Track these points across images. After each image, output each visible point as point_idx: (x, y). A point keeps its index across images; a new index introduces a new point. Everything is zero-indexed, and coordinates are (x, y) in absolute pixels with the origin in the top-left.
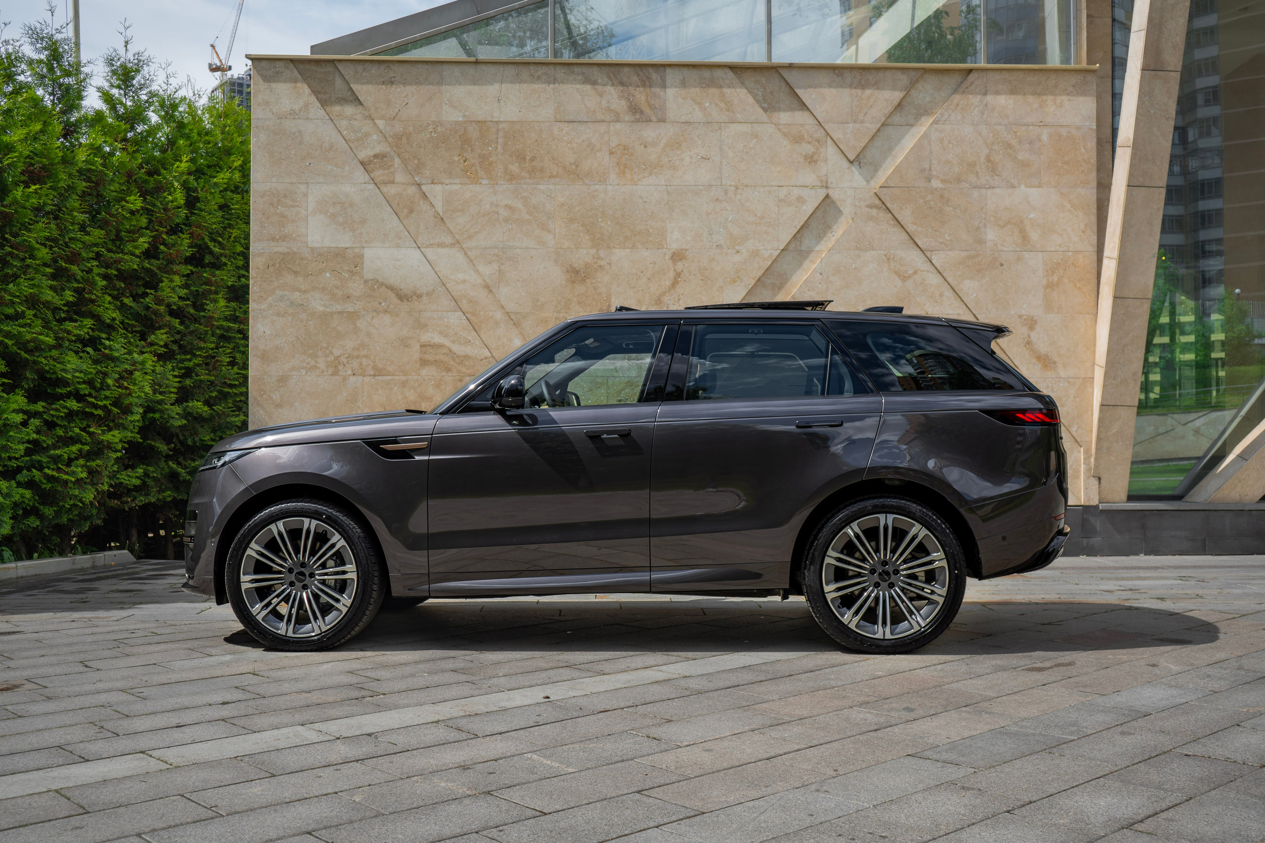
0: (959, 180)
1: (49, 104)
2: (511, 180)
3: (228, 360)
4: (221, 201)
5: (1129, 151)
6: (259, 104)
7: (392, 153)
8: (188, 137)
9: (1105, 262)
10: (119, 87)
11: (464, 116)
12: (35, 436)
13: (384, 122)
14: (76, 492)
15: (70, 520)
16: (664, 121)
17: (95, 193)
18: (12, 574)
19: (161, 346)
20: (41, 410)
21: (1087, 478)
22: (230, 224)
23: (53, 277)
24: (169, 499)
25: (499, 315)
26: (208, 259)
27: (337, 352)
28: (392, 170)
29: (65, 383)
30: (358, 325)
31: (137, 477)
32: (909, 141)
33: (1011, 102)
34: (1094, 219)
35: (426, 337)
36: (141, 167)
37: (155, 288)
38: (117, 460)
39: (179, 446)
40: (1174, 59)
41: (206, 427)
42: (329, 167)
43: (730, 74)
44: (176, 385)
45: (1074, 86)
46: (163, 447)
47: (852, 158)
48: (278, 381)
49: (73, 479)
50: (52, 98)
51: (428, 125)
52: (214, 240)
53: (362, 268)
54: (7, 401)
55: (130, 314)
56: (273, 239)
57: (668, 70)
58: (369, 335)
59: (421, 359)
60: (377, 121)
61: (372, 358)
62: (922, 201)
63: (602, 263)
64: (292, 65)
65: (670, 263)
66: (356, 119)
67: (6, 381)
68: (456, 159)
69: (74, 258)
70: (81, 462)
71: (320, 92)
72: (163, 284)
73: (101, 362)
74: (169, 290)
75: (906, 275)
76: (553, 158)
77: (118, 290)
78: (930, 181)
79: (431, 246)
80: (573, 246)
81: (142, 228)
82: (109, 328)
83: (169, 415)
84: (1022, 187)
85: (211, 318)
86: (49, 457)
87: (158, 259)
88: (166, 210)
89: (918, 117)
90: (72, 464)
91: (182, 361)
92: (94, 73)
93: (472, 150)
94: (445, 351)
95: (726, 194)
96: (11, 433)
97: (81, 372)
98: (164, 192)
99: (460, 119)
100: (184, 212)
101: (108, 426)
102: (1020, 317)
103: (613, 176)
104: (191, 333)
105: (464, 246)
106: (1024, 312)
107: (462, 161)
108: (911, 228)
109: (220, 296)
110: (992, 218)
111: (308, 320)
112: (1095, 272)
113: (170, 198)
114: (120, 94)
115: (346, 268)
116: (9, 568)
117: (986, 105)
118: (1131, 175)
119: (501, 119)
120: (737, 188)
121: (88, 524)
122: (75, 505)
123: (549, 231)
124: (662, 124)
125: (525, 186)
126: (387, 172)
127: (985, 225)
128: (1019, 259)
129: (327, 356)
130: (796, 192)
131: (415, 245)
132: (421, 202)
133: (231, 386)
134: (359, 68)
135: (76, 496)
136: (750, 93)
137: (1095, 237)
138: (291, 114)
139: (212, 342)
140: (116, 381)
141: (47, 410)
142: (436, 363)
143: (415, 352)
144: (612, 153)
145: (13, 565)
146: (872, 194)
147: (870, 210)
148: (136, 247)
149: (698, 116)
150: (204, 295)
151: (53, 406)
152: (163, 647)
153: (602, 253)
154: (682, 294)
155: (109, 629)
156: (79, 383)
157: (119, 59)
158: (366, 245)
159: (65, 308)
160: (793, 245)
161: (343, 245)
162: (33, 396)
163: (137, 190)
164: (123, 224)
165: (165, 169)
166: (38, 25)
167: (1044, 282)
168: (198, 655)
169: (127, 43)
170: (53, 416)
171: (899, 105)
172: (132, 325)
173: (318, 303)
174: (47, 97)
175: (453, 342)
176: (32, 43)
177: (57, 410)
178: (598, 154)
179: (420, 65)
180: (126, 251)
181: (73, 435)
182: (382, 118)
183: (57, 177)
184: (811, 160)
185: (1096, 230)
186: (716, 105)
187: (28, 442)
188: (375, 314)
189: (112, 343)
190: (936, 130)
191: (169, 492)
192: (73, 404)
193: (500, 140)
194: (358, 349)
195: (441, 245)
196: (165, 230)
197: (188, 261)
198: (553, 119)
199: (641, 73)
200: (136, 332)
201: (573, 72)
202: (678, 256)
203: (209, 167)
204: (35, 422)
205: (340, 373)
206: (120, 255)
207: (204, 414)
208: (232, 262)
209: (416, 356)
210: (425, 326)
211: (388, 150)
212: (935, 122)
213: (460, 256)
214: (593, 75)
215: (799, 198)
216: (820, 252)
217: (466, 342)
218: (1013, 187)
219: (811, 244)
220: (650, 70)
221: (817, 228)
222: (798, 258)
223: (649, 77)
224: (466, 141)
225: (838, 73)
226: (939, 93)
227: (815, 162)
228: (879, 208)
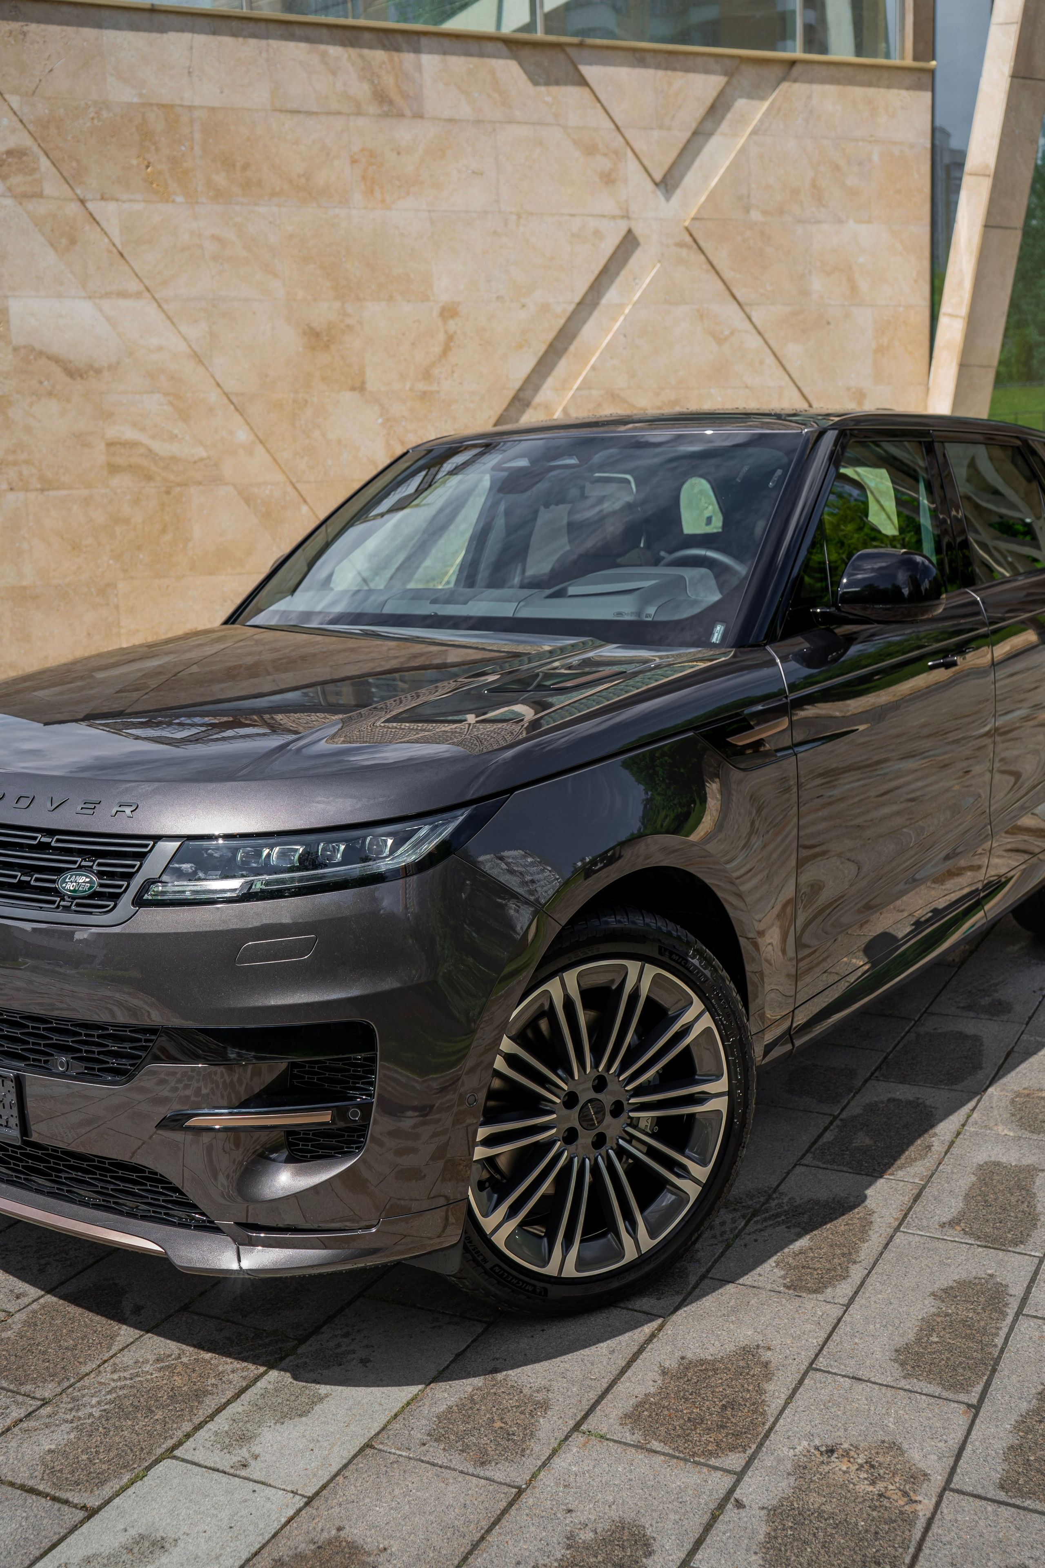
0: (781, 212)
2: (217, 197)
5: (986, 184)
7: (36, 149)
9: (943, 321)
11: (141, 95)
13: (19, 99)
16: (421, 117)
25: (214, 396)
28: (37, 176)
30: (10, 415)
32: (724, 156)
33: (839, 107)
34: (927, 264)
35: (113, 432)
43: (505, 51)
45: (907, 89)
47: (658, 178)
51: (87, 106)
53: (8, 329)
57: (424, 41)
58: (28, 429)
59: (109, 464)
60: (7, 97)
61: (36, 464)
62: (740, 238)
63: (350, 321)
65: (439, 322)
68: (134, 162)
75: (722, 336)
76: (274, 167)
78: (747, 210)
79: (107, 295)
80: (310, 297)
84: (851, 222)
89: (733, 123)
93: (157, 149)
94: (142, 451)
95: (506, 224)
99: (135, 100)
102: (848, 389)
103: (358, 197)
105: (157, 296)
106: (851, 383)
107: (143, 166)
108: (728, 274)
110: (819, 264)
112: (926, 332)
117: (812, 111)
118: (991, 214)
119: (196, 103)
120: (519, 217)
123: (275, 275)
124: (420, 121)
125: (237, 208)
126: (30, 178)
127: (810, 272)
128: (847, 315)
130: (592, 223)
131: (85, 294)
132: (87, 228)
136: (531, 79)
137: (928, 288)
142: (131, 468)
143: (99, 454)
144: (354, 161)
146: (682, 228)
147: (681, 250)
149: (465, 110)
153: (349, 308)
154: (457, 365)
158: (10, 293)
167: (874, 345)
171: (713, 106)
175: (153, 437)
178: (336, 162)
179: (65, 8)
182: (15, 91)
184: (609, 179)
185: (928, 279)
186: (488, 95)
188: (34, 398)
193: (198, 136)
194: (14, 452)
195: (123, 294)
198: (269, 107)
199: (387, 43)
201: (293, 36)
202: (449, 312)
209: (102, 459)
210: (110, 414)
211: (29, 143)
212: (754, 132)
213: (152, 310)
214: (321, 42)
215: (597, 233)
216: (622, 306)
217: (173, 438)
218: (841, 222)
219: (612, 296)
220: (400, 38)
221: (617, 274)
222: (596, 314)
223: (398, 49)
224: (146, 135)
225: (639, 58)
226: (757, 93)
227: (613, 182)
228: (689, 248)
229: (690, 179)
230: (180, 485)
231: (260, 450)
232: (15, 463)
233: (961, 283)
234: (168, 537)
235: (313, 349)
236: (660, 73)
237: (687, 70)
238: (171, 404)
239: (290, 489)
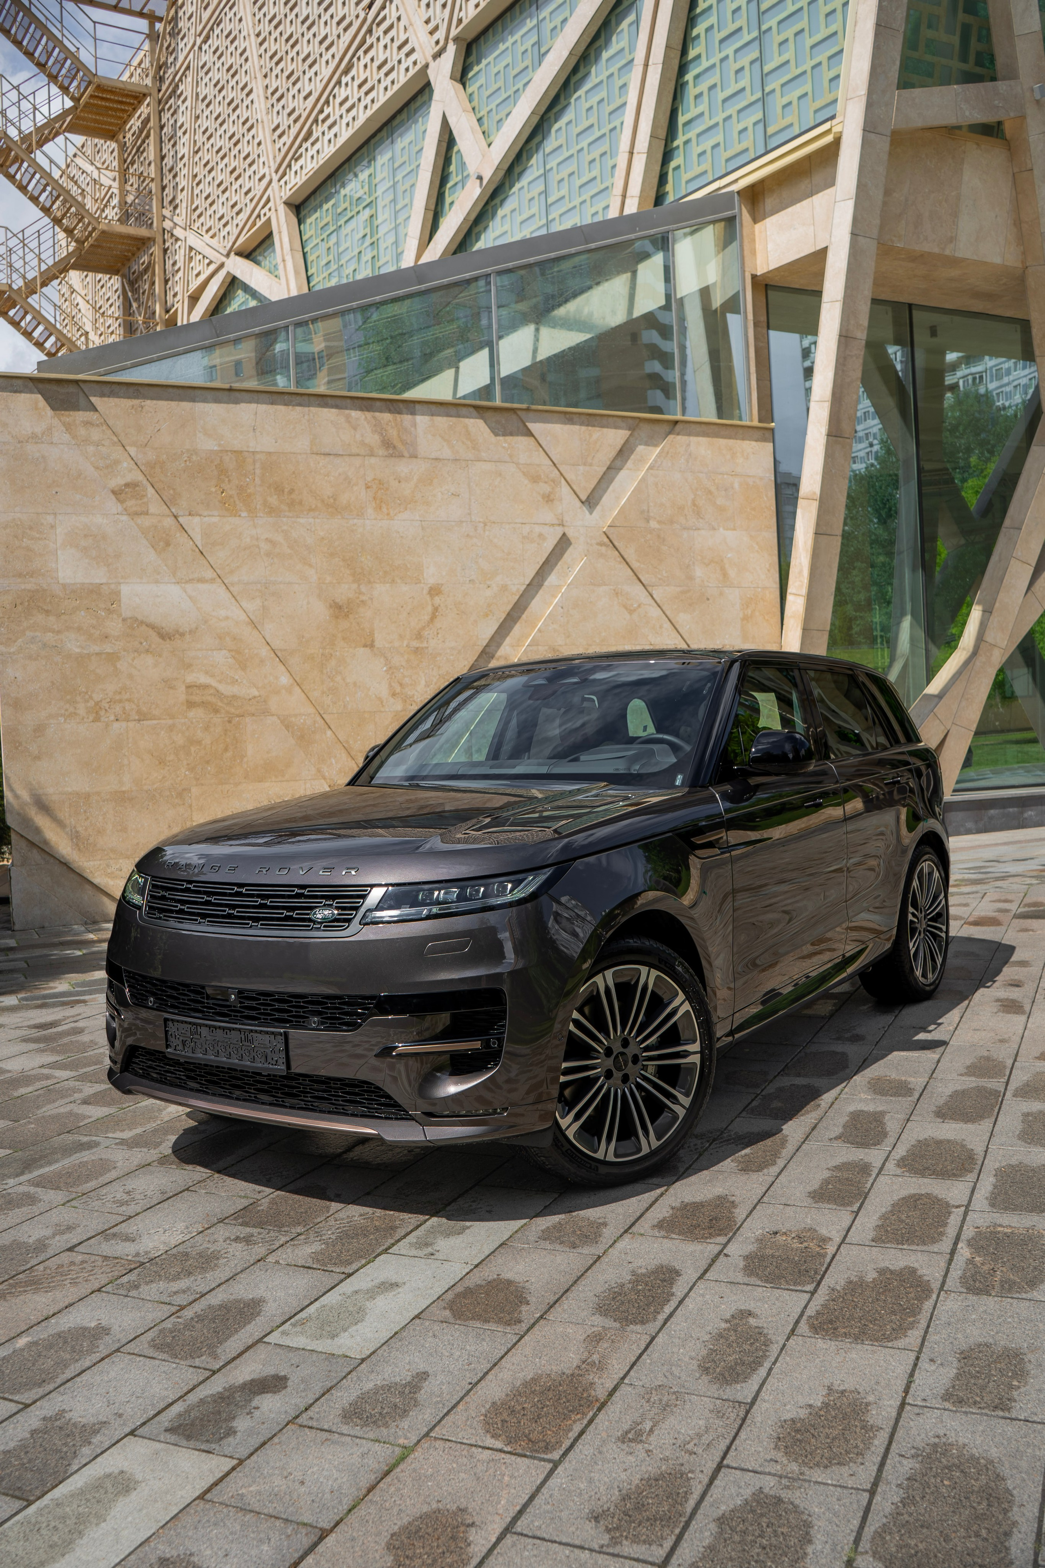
0: (672, 522)
2: (270, 512)
5: (815, 505)
7: (145, 482)
9: (790, 598)
11: (219, 445)
13: (136, 448)
16: (416, 457)
25: (264, 652)
27: (97, 697)
28: (145, 500)
30: (118, 666)
32: (630, 485)
33: (709, 452)
34: (776, 559)
35: (190, 678)
40: (849, 428)
42: (78, 497)
43: (474, 413)
45: (756, 441)
47: (583, 498)
48: (35, 731)
51: (182, 453)
53: (120, 606)
56: (20, 575)
57: (418, 407)
58: (131, 677)
59: (187, 701)
60: (128, 448)
61: (136, 701)
62: (643, 540)
63: (364, 598)
64: (31, 384)
65: (428, 598)
66: (103, 445)
68: (213, 489)
71: (63, 415)
75: (633, 608)
76: (311, 491)
78: (648, 522)
79: (191, 581)
80: (335, 581)
84: (721, 529)
89: (635, 462)
93: (229, 481)
94: (212, 691)
95: (476, 530)
99: (216, 448)
103: (370, 511)
105: (226, 581)
106: (726, 642)
107: (219, 492)
108: (635, 565)
110: (699, 557)
111: (63, 663)
112: (778, 606)
115: (102, 605)
117: (690, 454)
118: (817, 524)
119: (258, 450)
120: (485, 525)
123: (310, 566)
124: (415, 460)
125: (285, 520)
126: (140, 502)
127: (694, 563)
128: (721, 594)
129: (87, 701)
130: (538, 529)
131: (175, 580)
132: (178, 535)
134: (106, 390)
136: (493, 432)
137: (778, 575)
138: (32, 438)
142: (203, 704)
143: (181, 694)
144: (368, 487)
146: (602, 532)
147: (601, 548)
149: (446, 450)
153: (363, 588)
154: (441, 628)
158: (122, 581)
160: (536, 581)
161: (98, 581)
167: (741, 615)
171: (621, 451)
173: (73, 644)
175: (220, 682)
178: (355, 488)
179: (171, 390)
182: (133, 444)
184: (548, 499)
185: (777, 569)
188: (136, 654)
190: (652, 474)
193: (258, 472)
194: (120, 693)
195: (201, 580)
198: (309, 452)
199: (392, 409)
201: (327, 405)
202: (435, 591)
205: (102, 719)
209: (183, 697)
210: (190, 666)
211: (141, 478)
212: (651, 468)
213: (222, 591)
214: (346, 408)
215: (540, 535)
216: (559, 587)
217: (234, 682)
218: (714, 529)
219: (552, 579)
220: (401, 405)
221: (556, 564)
222: (541, 592)
223: (400, 413)
224: (222, 471)
225: (569, 418)
226: (651, 442)
227: (552, 501)
228: (607, 546)
229: (607, 499)
230: (238, 716)
231: (297, 689)
232: (120, 701)
233: (801, 572)
234: (229, 754)
235: (337, 617)
236: (583, 428)
237: (602, 427)
238: (234, 657)
239: (318, 719)
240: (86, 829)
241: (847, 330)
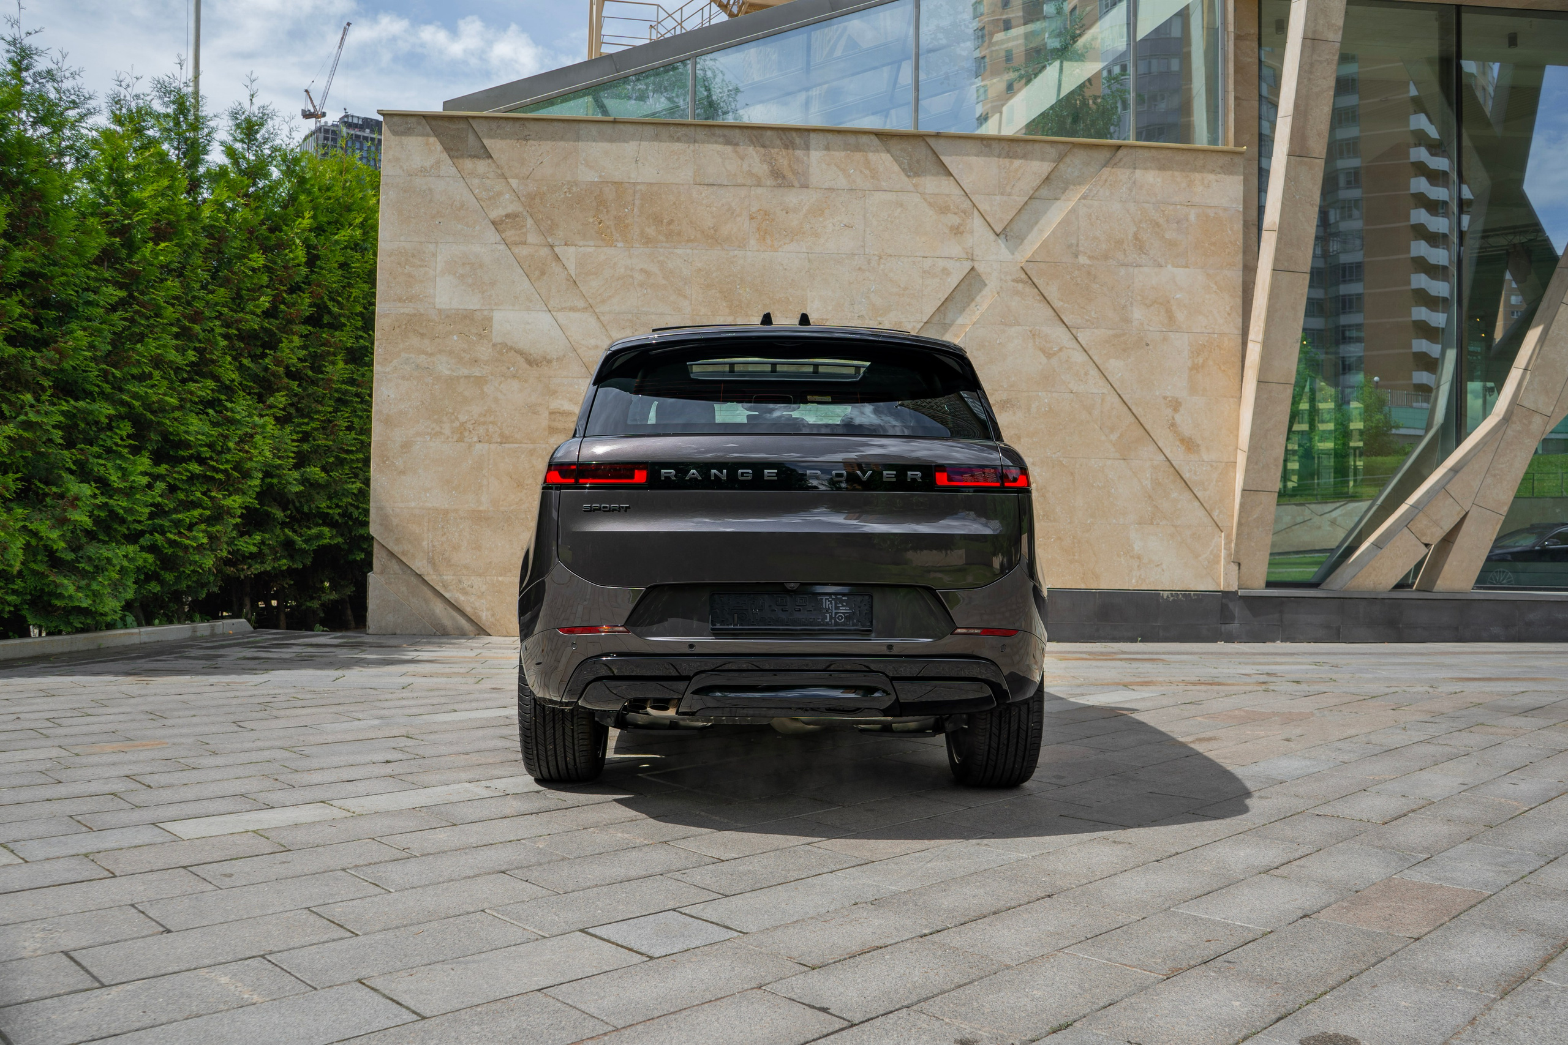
0: (1106, 257)
1: (174, 158)
2: (647, 243)
3: (346, 424)
4: (342, 259)
5: (1274, 235)
6: (390, 161)
7: (525, 213)
8: (309, 193)
9: (1250, 345)
10: (242, 141)
11: (600, 176)
12: (160, 499)
13: (517, 181)
14: (197, 558)
15: (188, 587)
16: (807, 187)
17: (216, 250)
18: (136, 640)
19: (280, 409)
20: (164, 472)
21: (1227, 563)
22: (349, 283)
23: (177, 336)
24: (285, 568)
26: (326, 319)
27: (463, 418)
28: (524, 230)
29: (187, 445)
30: (485, 390)
31: (254, 544)
32: (1055, 215)
33: (1159, 180)
34: (1239, 301)
35: (555, 404)
36: (262, 223)
37: (274, 348)
38: (236, 525)
39: (295, 513)
40: (1318, 146)
41: (322, 493)
42: (460, 226)
43: (875, 141)
44: (295, 449)
45: (1221, 167)
46: (279, 514)
47: (998, 231)
48: (402, 447)
49: (195, 545)
50: (177, 152)
51: (563, 184)
52: (332, 299)
53: (491, 332)
54: (134, 463)
55: (248, 375)
56: (400, 300)
57: (812, 135)
58: (496, 400)
59: (550, 427)
60: (509, 180)
61: (499, 424)
62: (1068, 277)
64: (424, 121)
66: (488, 178)
67: (132, 442)
68: (591, 220)
69: (197, 317)
70: (203, 526)
71: (452, 149)
72: (283, 345)
73: (222, 425)
74: (288, 351)
75: (1051, 352)
76: (691, 222)
77: (237, 350)
78: (1076, 257)
79: (562, 309)
80: (710, 313)
81: (262, 286)
82: (228, 390)
83: (286, 480)
84: (1169, 266)
85: (330, 380)
86: (171, 521)
87: (277, 319)
88: (286, 267)
89: (1065, 190)
90: (194, 528)
91: (300, 425)
92: (220, 127)
93: (607, 212)
94: (574, 419)
95: (869, 263)
96: (138, 496)
97: (203, 434)
98: (285, 249)
99: (596, 180)
100: (304, 271)
101: (227, 490)
102: (1165, 398)
103: (753, 242)
104: (309, 395)
105: (597, 311)
106: (1168, 394)
107: (597, 223)
108: (1057, 304)
109: (339, 357)
110: (1139, 298)
111: (433, 384)
112: (1239, 355)
113: (291, 255)
114: (243, 148)
115: (474, 331)
116: (132, 634)
117: (1134, 183)
118: (1276, 259)
119: (639, 181)
120: (881, 258)
121: (205, 591)
122: (194, 571)
123: (685, 297)
124: (806, 190)
125: (661, 250)
126: (519, 232)
127: (1131, 304)
128: (1165, 339)
129: (452, 421)
130: (941, 263)
131: (546, 308)
132: (554, 264)
133: (348, 452)
134: (494, 125)
135: (196, 562)
136: (896, 161)
137: (1241, 320)
138: (421, 171)
139: (330, 406)
140: (237, 444)
141: (170, 473)
142: (565, 431)
143: (544, 420)
144: (752, 218)
145: (136, 630)
146: (1018, 268)
147: (1016, 284)
148: (257, 306)
149: (842, 182)
150: (322, 356)
151: (176, 469)
152: (309, 711)
155: (250, 693)
156: (201, 445)
157: (243, 113)
158: (495, 308)
159: (188, 369)
160: (936, 318)
161: (472, 307)
162: (158, 458)
163: (258, 247)
164: (244, 282)
165: (287, 225)
166: (167, 79)
167: (1189, 364)
168: (346, 719)
169: (252, 96)
170: (175, 478)
171: (1047, 178)
172: (250, 386)
173: (444, 367)
174: (172, 151)
176: (160, 97)
177: (179, 473)
178: (738, 219)
179: (556, 124)
180: (248, 310)
181: (195, 499)
182: (516, 177)
183: (183, 234)
184: (957, 231)
185: (1241, 313)
186: (861, 172)
187: (152, 505)
188: (503, 379)
189: (233, 405)
190: (1084, 205)
191: (285, 561)
192: (195, 468)
193: (637, 202)
195: (573, 309)
196: (285, 288)
197: (308, 320)
198: (692, 182)
199: (784, 137)
200: (255, 394)
201: (714, 135)
203: (329, 223)
204: (160, 486)
205: (466, 440)
206: (241, 315)
207: (320, 481)
208: (351, 323)
209: (545, 423)
210: (555, 392)
211: (521, 209)
212: (1083, 197)
213: (592, 321)
214: (734, 138)
215: (945, 271)
218: (1160, 266)
220: (793, 134)
221: (961, 301)
223: (792, 142)
224: (601, 202)
225: (986, 144)
226: (1087, 169)
227: (961, 233)
228: (1025, 283)
232: (484, 423)
236: (1003, 155)
237: (1026, 153)
240: (442, 544)
241: (1315, 32)
